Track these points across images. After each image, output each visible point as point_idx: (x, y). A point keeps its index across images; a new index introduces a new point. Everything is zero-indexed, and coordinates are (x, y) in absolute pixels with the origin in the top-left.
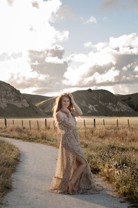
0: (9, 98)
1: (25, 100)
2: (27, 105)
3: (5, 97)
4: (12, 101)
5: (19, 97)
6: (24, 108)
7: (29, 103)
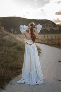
0: (51, 26)
1: (57, 27)
2: (58, 29)
3: (49, 26)
4: (52, 28)
5: (55, 26)
6: (57, 30)
7: (59, 28)
